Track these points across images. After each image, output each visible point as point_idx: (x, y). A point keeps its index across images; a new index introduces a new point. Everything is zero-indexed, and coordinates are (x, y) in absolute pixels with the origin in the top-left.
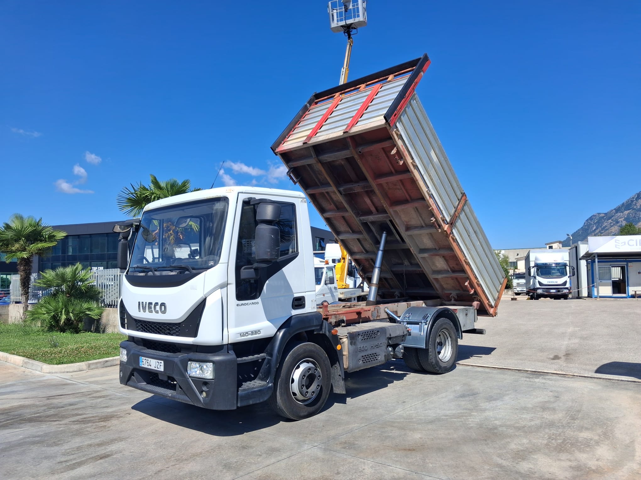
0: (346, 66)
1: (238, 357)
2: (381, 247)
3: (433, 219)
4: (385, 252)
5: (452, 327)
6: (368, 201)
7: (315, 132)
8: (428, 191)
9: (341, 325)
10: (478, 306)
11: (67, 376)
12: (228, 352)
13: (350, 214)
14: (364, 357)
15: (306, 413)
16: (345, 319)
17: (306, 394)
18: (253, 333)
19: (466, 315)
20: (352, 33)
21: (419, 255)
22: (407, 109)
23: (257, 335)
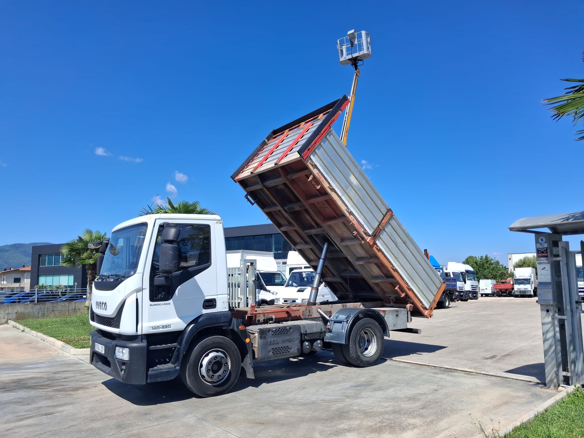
0: (353, 94)
1: (149, 345)
2: (323, 256)
3: (355, 233)
5: (376, 327)
6: (308, 217)
7: (261, 164)
8: (348, 210)
9: (269, 322)
10: (412, 308)
12: (142, 341)
13: (297, 228)
14: (274, 349)
15: (213, 392)
16: (274, 317)
17: (213, 377)
18: (163, 327)
19: (397, 316)
20: (358, 65)
21: (356, 262)
22: (322, 143)
23: (168, 329)
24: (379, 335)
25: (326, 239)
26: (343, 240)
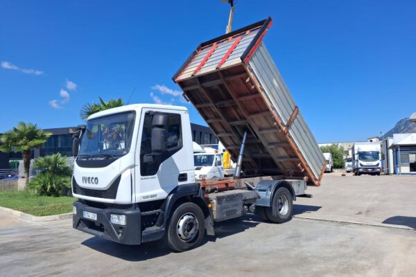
1: (141, 211)
2: (244, 142)
3: (275, 123)
4: (246, 144)
5: (288, 193)
6: (234, 112)
7: (199, 69)
8: (272, 106)
9: (214, 192)
10: (307, 180)
11: (46, 223)
12: (135, 209)
13: (223, 120)
14: (227, 212)
15: (187, 247)
16: (217, 188)
17: (188, 235)
18: (152, 196)
19: (299, 185)
21: (268, 147)
22: (256, 53)
24: (289, 200)
25: (247, 129)
26: (260, 129)
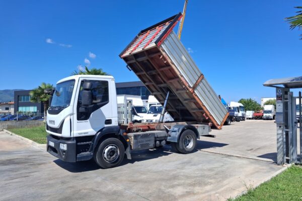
1: (77, 142)
2: (167, 98)
3: (184, 86)
5: (193, 134)
6: (160, 78)
7: (135, 49)
8: (180, 74)
9: (139, 131)
10: (212, 125)
12: (73, 141)
13: (154, 83)
14: (141, 145)
15: (110, 166)
17: (110, 158)
18: (84, 133)
19: (204, 129)
21: (184, 102)
22: (168, 38)
23: (87, 134)
24: (194, 138)
25: (168, 89)
26: (177, 90)
